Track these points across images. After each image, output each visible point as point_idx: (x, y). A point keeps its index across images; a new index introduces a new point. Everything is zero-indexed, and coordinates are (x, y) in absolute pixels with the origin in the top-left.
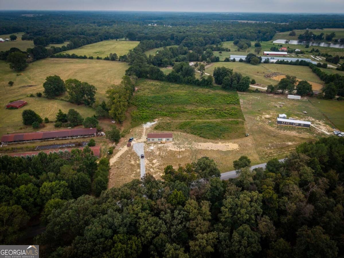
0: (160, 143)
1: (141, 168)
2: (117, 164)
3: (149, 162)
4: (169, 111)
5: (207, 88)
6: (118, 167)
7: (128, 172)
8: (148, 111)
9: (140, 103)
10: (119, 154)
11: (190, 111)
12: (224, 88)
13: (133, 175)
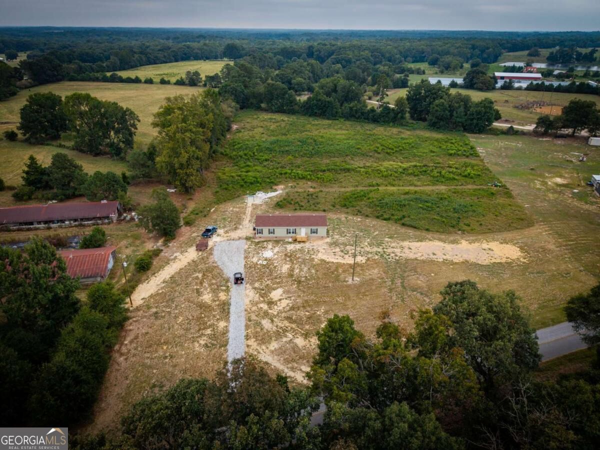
0: (290, 240)
1: (233, 317)
2: (156, 302)
3: (257, 297)
4: (312, 169)
5: (393, 126)
6: (156, 313)
7: (187, 330)
8: (259, 168)
9: (241, 153)
10: (167, 272)
11: (362, 170)
12: (435, 126)
13: (202, 342)
